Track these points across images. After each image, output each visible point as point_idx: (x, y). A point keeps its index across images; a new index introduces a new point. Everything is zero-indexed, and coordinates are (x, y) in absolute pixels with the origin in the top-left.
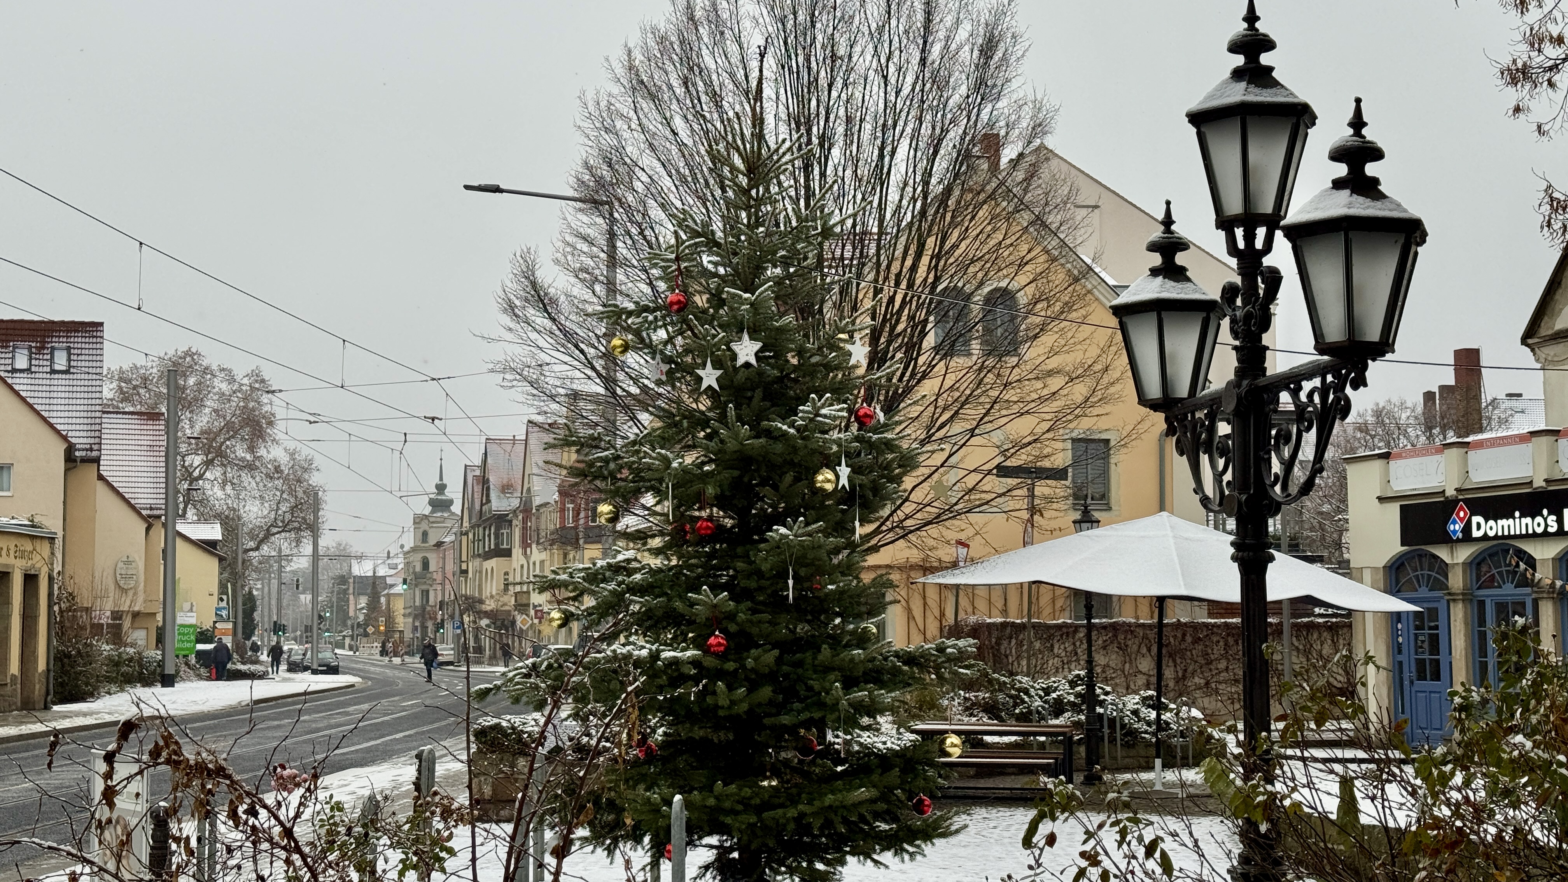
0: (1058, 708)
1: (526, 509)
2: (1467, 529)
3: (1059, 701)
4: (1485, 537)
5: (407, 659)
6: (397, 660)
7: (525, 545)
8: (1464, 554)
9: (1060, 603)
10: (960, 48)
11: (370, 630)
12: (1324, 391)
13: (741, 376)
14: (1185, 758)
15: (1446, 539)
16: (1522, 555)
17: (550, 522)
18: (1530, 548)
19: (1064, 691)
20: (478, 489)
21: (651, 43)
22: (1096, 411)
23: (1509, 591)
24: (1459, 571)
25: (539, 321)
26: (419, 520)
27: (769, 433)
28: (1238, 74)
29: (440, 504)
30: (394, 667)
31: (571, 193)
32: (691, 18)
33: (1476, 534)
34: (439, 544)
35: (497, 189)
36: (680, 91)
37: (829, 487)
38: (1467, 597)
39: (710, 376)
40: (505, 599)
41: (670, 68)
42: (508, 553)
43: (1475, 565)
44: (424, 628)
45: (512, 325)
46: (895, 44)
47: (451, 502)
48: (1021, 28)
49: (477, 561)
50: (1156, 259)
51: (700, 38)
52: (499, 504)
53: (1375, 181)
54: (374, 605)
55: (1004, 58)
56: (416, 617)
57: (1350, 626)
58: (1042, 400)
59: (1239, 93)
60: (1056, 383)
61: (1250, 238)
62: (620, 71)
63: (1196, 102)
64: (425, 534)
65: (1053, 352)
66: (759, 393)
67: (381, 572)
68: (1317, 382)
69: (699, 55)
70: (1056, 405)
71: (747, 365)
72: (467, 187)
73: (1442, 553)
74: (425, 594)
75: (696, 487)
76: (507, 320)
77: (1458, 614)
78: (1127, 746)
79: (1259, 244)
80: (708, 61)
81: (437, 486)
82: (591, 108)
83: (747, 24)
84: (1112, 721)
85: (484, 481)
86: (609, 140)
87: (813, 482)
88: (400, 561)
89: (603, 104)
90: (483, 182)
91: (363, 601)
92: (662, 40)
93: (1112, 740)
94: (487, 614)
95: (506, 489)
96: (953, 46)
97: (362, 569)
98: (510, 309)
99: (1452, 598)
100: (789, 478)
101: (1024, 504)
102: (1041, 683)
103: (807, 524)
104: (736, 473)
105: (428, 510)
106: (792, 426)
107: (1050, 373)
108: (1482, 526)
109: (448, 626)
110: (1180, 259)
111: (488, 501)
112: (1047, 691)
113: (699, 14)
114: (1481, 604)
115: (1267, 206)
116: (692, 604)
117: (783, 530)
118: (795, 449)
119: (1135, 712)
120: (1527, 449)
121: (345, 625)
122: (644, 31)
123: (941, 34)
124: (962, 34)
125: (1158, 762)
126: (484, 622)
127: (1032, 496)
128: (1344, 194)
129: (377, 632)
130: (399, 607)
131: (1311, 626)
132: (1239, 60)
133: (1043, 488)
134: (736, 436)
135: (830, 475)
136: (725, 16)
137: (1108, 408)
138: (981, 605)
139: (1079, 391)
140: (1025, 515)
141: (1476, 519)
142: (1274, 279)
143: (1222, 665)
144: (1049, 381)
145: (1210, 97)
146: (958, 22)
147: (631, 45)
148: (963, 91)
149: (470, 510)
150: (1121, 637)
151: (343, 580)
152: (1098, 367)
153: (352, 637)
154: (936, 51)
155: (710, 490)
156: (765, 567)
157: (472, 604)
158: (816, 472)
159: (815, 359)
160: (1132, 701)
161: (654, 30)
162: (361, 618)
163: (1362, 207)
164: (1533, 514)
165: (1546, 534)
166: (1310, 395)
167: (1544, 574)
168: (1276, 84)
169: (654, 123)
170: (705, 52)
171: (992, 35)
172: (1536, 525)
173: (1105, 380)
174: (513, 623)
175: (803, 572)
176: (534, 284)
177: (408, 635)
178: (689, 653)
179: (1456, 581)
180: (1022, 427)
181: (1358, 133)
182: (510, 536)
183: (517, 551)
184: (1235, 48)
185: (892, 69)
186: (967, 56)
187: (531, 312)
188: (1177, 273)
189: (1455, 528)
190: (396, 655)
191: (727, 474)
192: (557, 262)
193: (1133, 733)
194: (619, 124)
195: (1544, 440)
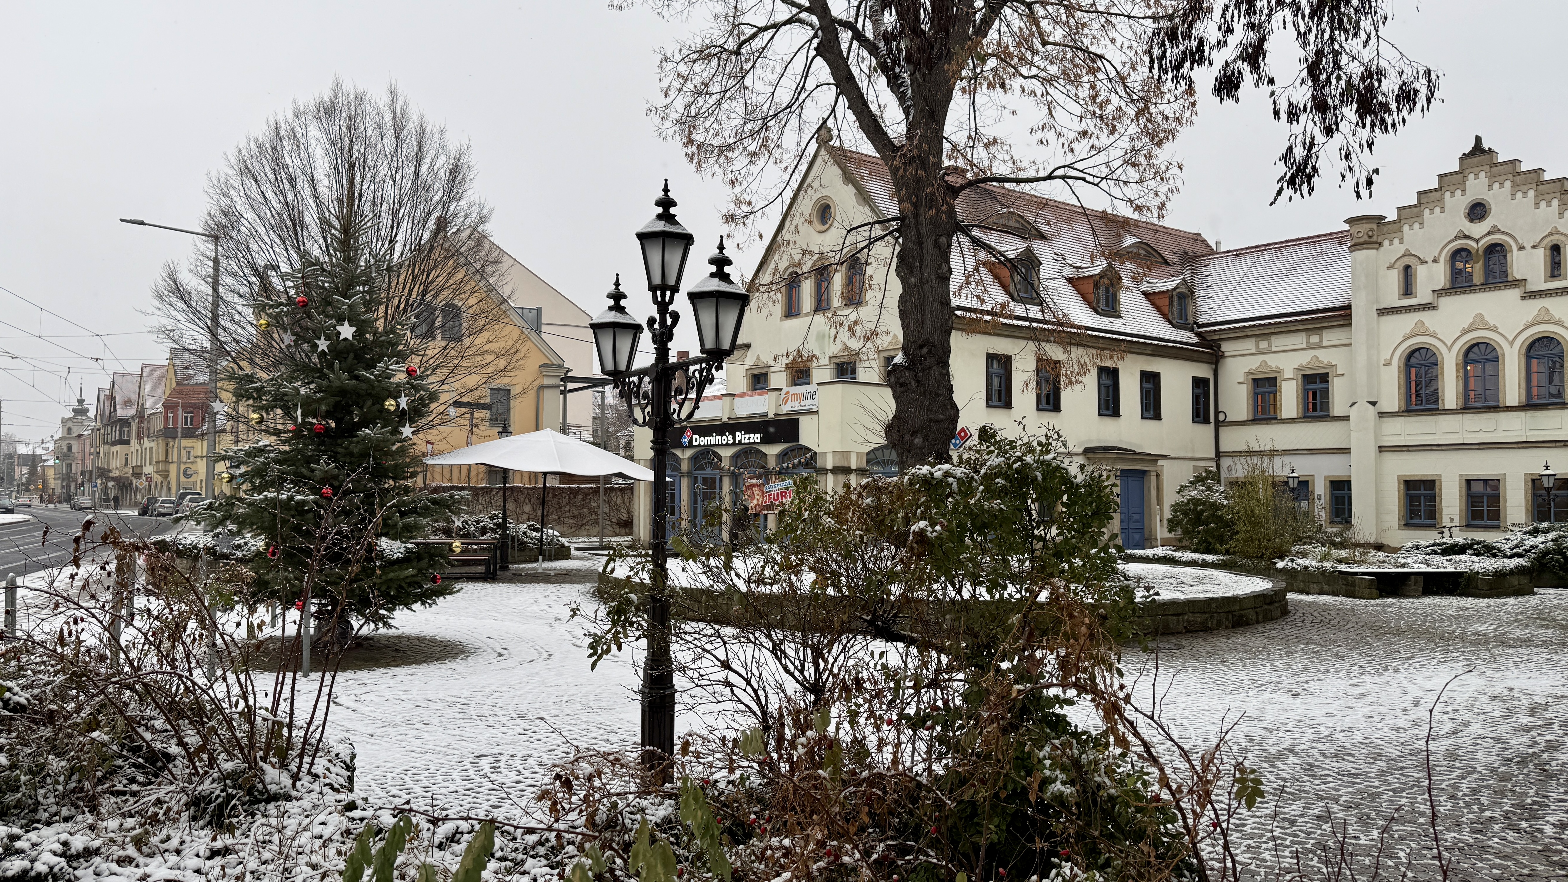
0: (484, 531)
1: (140, 415)
2: (691, 441)
3: (484, 527)
4: (699, 445)
5: (58, 505)
6: (51, 506)
7: (140, 437)
8: (689, 453)
9: (481, 476)
10: (439, 169)
11: (32, 487)
12: (701, 371)
13: (342, 345)
14: (550, 556)
15: (681, 446)
16: (716, 454)
17: (159, 424)
18: (721, 451)
19: (487, 522)
20: (107, 404)
21: (253, 146)
22: (512, 374)
23: (709, 472)
24: (686, 462)
25: (179, 304)
26: (64, 421)
27: (357, 378)
28: (659, 217)
29: (81, 411)
30: (50, 510)
31: (200, 231)
32: (278, 134)
33: (695, 444)
34: (80, 436)
35: (142, 223)
36: (272, 177)
37: (392, 408)
38: (689, 474)
39: (323, 345)
40: (126, 470)
41: (264, 161)
42: (128, 442)
43: (694, 459)
44: (68, 486)
45: (160, 306)
46: (400, 164)
47: (88, 410)
48: (473, 163)
49: (106, 447)
50: (611, 302)
51: (283, 147)
52: (122, 412)
53: (729, 275)
54: (33, 472)
55: (463, 178)
56: (63, 480)
57: (632, 489)
58: (482, 366)
59: (661, 226)
60: (490, 358)
61: (663, 296)
62: (233, 161)
63: (640, 229)
64: (69, 429)
65: (488, 342)
66: (352, 355)
67: (39, 452)
68: (698, 367)
69: (283, 156)
70: (490, 369)
71: (346, 339)
72: (122, 220)
73: (678, 452)
74: (70, 466)
75: (316, 405)
76: (157, 303)
77: (685, 483)
78: (520, 550)
79: (667, 299)
80: (288, 160)
81: (78, 401)
82: (215, 182)
83: (313, 142)
84: (513, 537)
85: (112, 398)
86: (225, 202)
87: (383, 405)
88: (51, 446)
89: (222, 180)
90: (133, 218)
91: (25, 470)
92: (260, 146)
93: (513, 548)
94: (113, 479)
95: (127, 403)
96: (436, 168)
97: (22, 450)
98: (160, 297)
99: (682, 475)
100: (369, 403)
101: (467, 422)
102: (474, 518)
103: (382, 428)
104: (338, 399)
105: (72, 414)
106: (372, 374)
107: (487, 352)
108: (698, 440)
109: (87, 485)
110: (623, 303)
111: (115, 410)
112: (478, 522)
113: (283, 133)
114: (696, 478)
115: (672, 282)
116: (313, 471)
117: (367, 431)
118: (373, 387)
119: (525, 533)
120: (720, 402)
121: (11, 484)
122: (248, 139)
123: (428, 160)
124: (441, 162)
125: (541, 558)
126: (111, 484)
127: (472, 418)
128: (716, 281)
129: (37, 489)
130: (51, 473)
131: (612, 489)
132: (660, 210)
133: (479, 414)
134: (339, 378)
135: (393, 402)
136: (300, 136)
137: (517, 373)
138: (437, 476)
139: (502, 363)
140: (468, 427)
141: (695, 436)
142: (676, 317)
143: (567, 509)
144: (486, 356)
145: (647, 226)
146: (437, 154)
147: (241, 146)
148: (440, 194)
149: (102, 416)
150: (515, 494)
151: (10, 456)
152: (513, 351)
153: (18, 492)
154: (424, 169)
155: (323, 408)
156: (356, 451)
157: (103, 473)
158: (385, 400)
159: (383, 338)
160: (523, 527)
161: (256, 140)
162: (24, 480)
163: (724, 287)
164: (722, 434)
165: (727, 444)
166: (694, 373)
167: (726, 464)
168: (677, 223)
169: (254, 193)
170: (286, 155)
171: (457, 166)
172: (723, 440)
173: (516, 357)
174: (131, 484)
175: (378, 454)
176: (175, 282)
177: (58, 491)
178: (312, 497)
179: (685, 467)
180: (472, 381)
181: (721, 252)
182: (129, 432)
183: (134, 441)
184: (658, 203)
185: (398, 177)
186: (443, 174)
187: (174, 300)
188: (621, 310)
189: (685, 440)
190: (51, 502)
191: (332, 400)
192: (191, 271)
193: (523, 543)
194: (232, 192)
195: (728, 398)
